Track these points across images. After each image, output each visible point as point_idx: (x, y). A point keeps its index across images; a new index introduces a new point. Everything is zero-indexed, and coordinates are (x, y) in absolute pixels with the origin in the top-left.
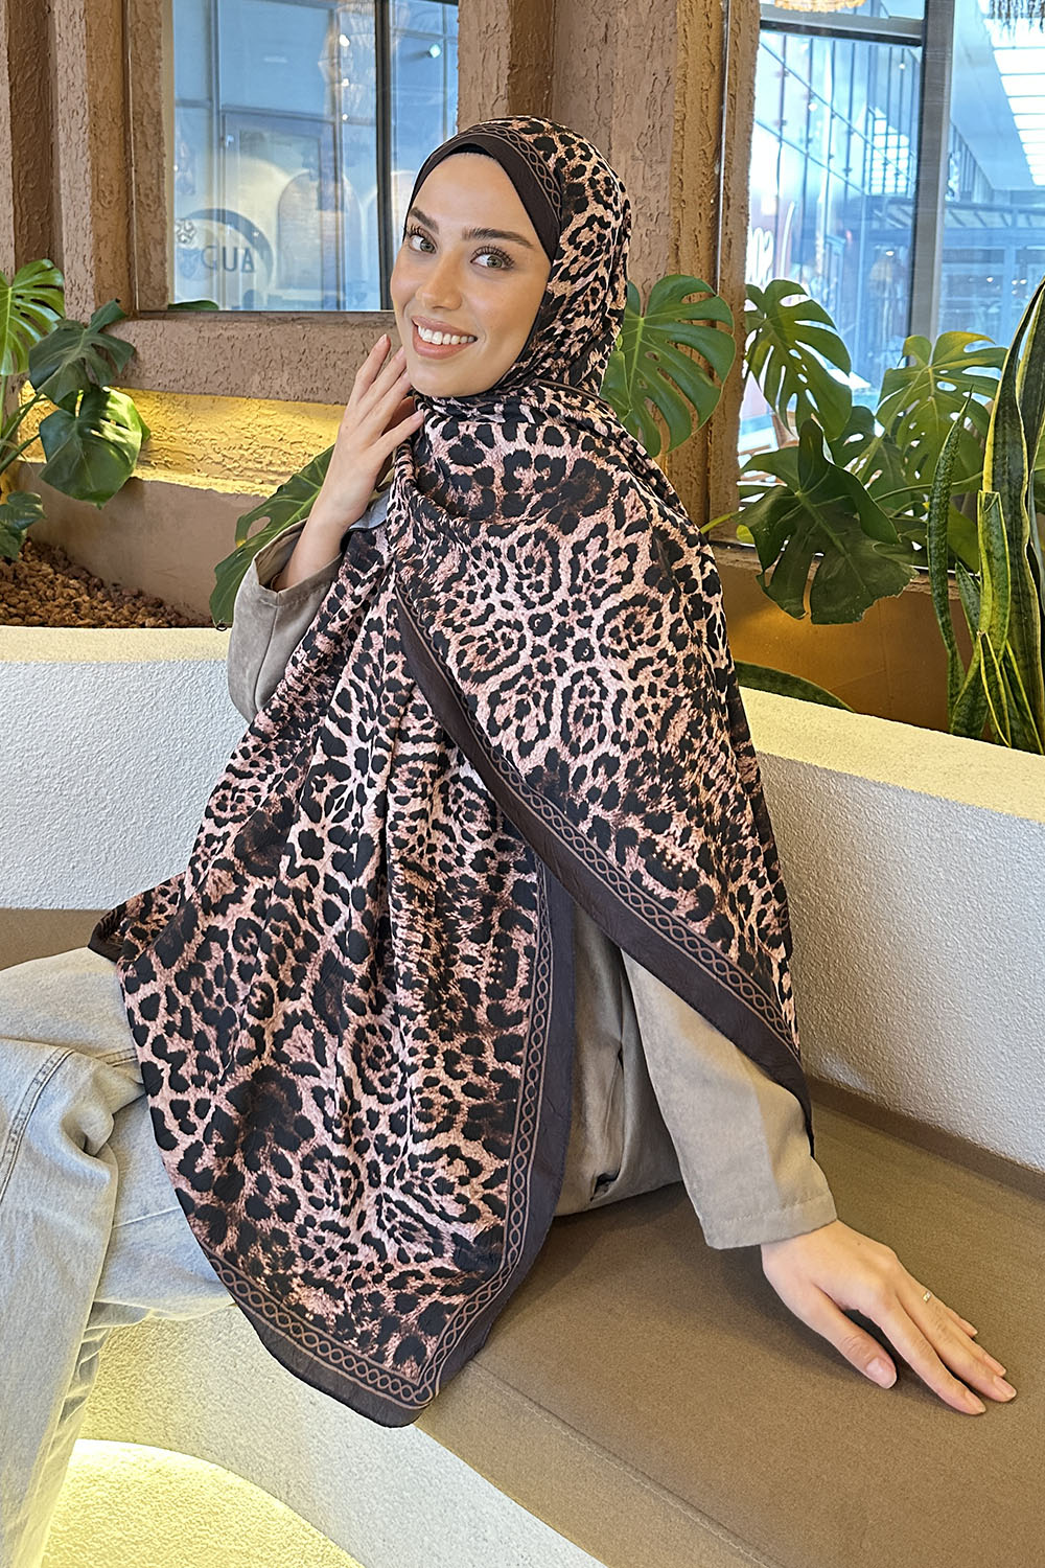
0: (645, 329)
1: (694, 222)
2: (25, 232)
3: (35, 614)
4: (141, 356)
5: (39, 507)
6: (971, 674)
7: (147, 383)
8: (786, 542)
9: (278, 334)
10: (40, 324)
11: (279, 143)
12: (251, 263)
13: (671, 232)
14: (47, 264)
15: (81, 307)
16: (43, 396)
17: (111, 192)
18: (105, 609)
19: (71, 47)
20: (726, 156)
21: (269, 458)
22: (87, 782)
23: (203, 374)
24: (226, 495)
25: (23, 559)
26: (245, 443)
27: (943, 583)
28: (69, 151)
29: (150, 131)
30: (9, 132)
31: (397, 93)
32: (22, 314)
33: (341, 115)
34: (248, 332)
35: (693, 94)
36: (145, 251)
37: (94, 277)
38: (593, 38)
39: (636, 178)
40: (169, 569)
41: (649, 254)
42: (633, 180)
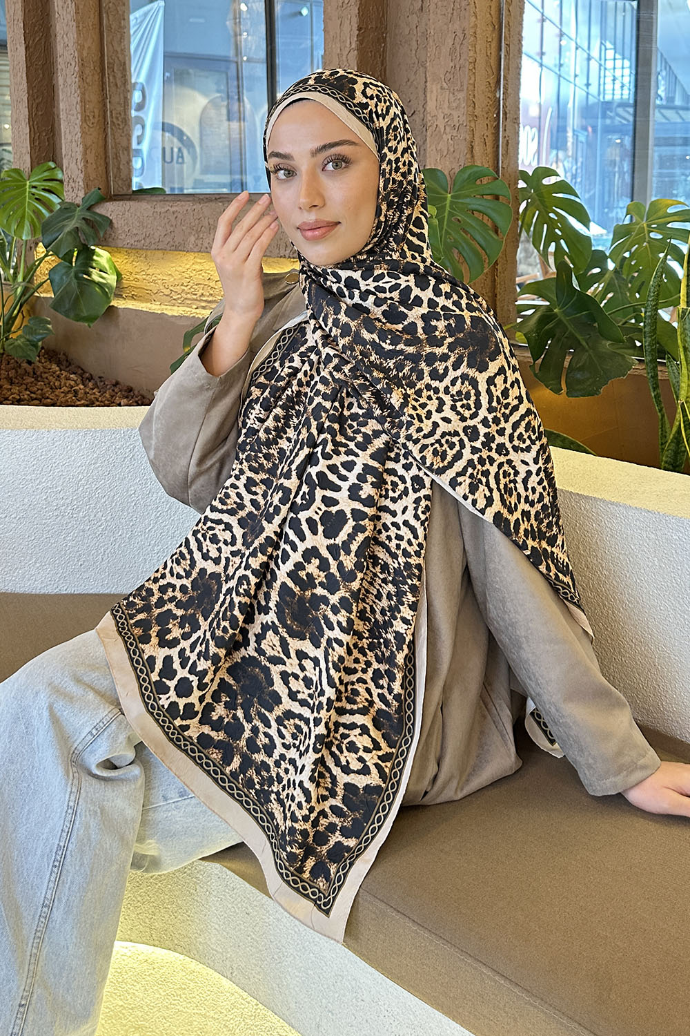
0: (451, 202)
1: (483, 129)
2: (37, 144)
3: (48, 398)
4: (116, 225)
5: (50, 326)
6: (675, 429)
7: (120, 244)
8: (549, 342)
10: (48, 205)
11: (200, 76)
12: (182, 157)
13: (468, 137)
14: (52, 165)
15: (75, 193)
16: (51, 253)
17: (94, 117)
18: (94, 393)
19: (66, 21)
20: (504, 85)
21: (201, 291)
22: (89, 509)
23: (157, 235)
24: (173, 316)
25: (40, 362)
26: (185, 282)
27: (655, 368)
28: (65, 90)
29: (119, 75)
30: (25, 78)
31: (279, 41)
32: (36, 199)
33: (242, 58)
34: (186, 208)
35: (481, 45)
36: (117, 155)
37: (83, 173)
38: (413, 8)
39: (444, 101)
40: (136, 366)
41: (453, 152)
42: (442, 103)
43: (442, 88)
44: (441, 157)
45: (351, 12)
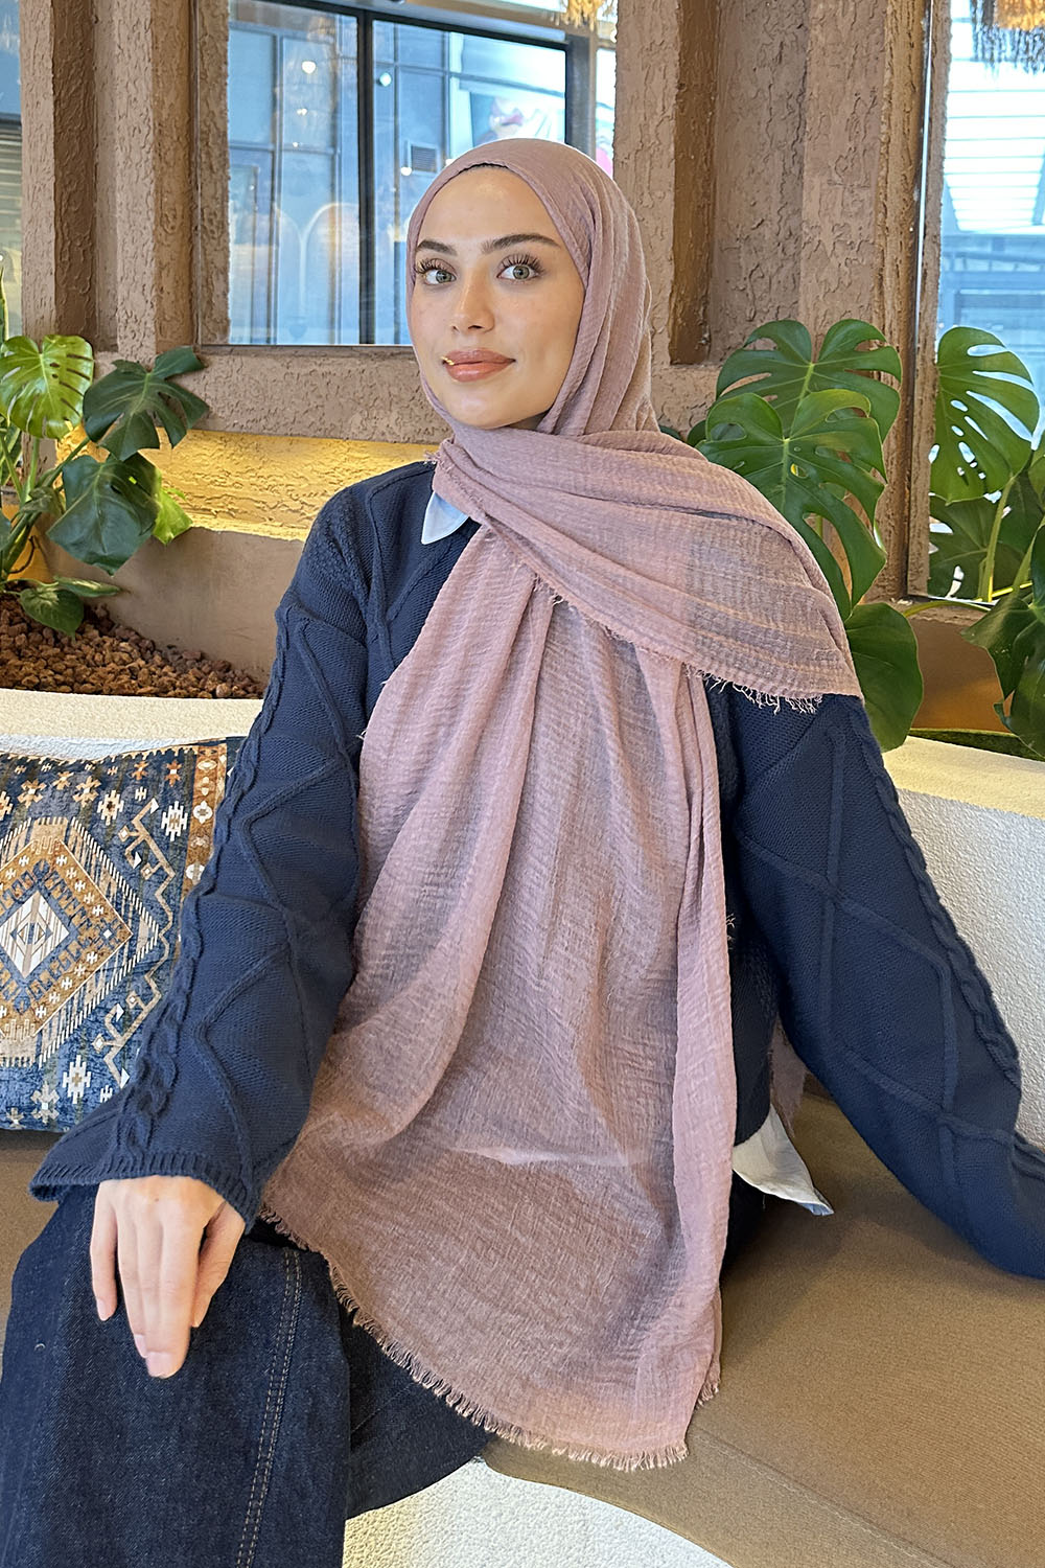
1: (894, 251)
2: (67, 259)
3: (86, 681)
13: (876, 263)
15: (138, 343)
17: (175, 217)
19: (133, 60)
23: (289, 413)
26: (329, 489)
28: (127, 171)
29: (216, 152)
30: (51, 151)
35: (896, 116)
36: (207, 281)
37: (155, 308)
38: (765, 58)
39: (834, 203)
40: (241, 629)
41: (850, 284)
42: (830, 206)
43: (830, 182)
44: (826, 293)
45: (666, 58)
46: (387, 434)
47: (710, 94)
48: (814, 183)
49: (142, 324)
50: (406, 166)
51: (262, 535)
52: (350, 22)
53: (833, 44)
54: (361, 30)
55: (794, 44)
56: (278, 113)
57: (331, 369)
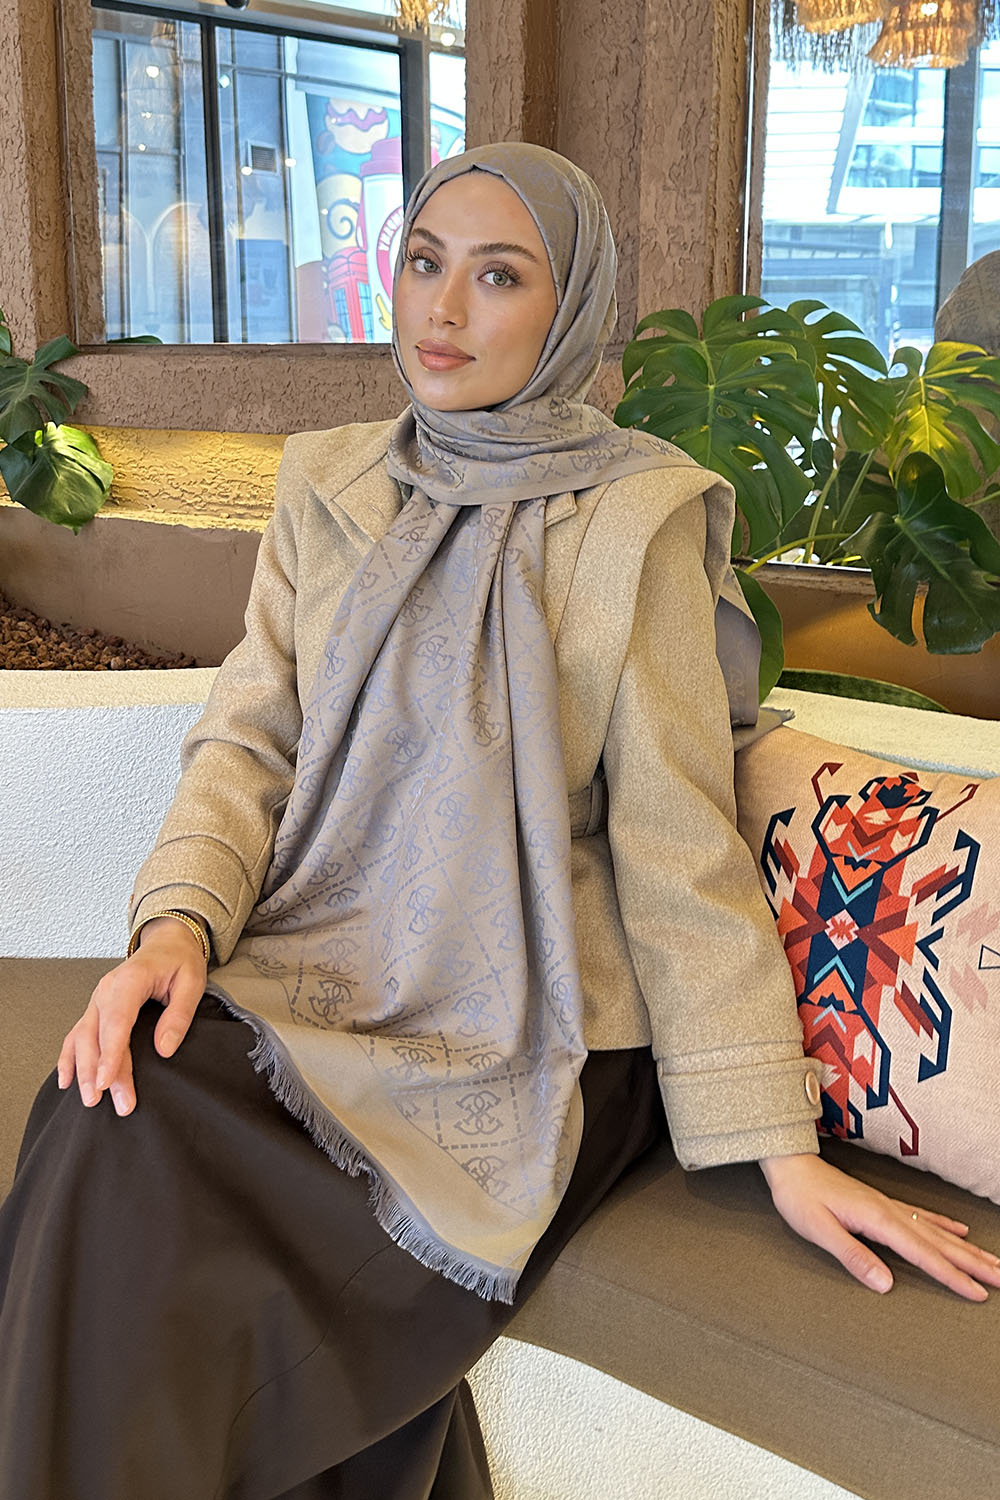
1: (723, 252)
4: (94, 391)
7: (100, 419)
9: (259, 367)
13: (707, 261)
17: (49, 224)
21: (236, 492)
23: (168, 408)
24: (198, 530)
26: (208, 477)
29: (85, 161)
34: (221, 366)
35: (724, 126)
36: (82, 284)
37: (35, 311)
38: (602, 72)
39: (669, 207)
40: (130, 607)
41: (683, 282)
42: (665, 209)
43: (665, 188)
44: (662, 290)
45: (513, 72)
46: (261, 425)
47: (553, 106)
48: (650, 191)
49: (23, 327)
50: (247, 165)
51: (148, 520)
52: (194, 28)
53: (666, 59)
54: (205, 36)
55: (629, 57)
56: (123, 116)
57: (206, 367)
